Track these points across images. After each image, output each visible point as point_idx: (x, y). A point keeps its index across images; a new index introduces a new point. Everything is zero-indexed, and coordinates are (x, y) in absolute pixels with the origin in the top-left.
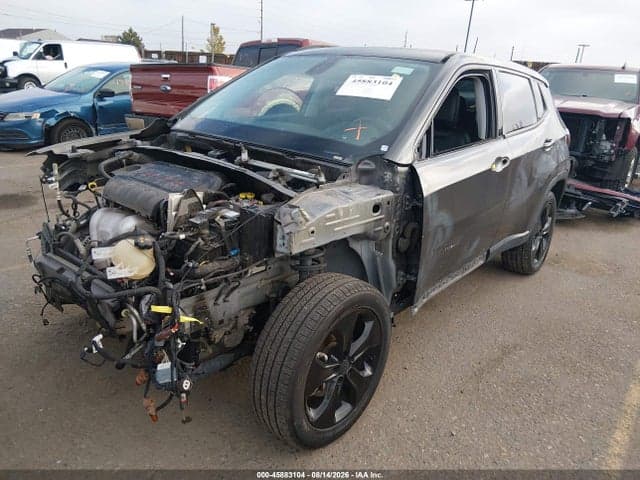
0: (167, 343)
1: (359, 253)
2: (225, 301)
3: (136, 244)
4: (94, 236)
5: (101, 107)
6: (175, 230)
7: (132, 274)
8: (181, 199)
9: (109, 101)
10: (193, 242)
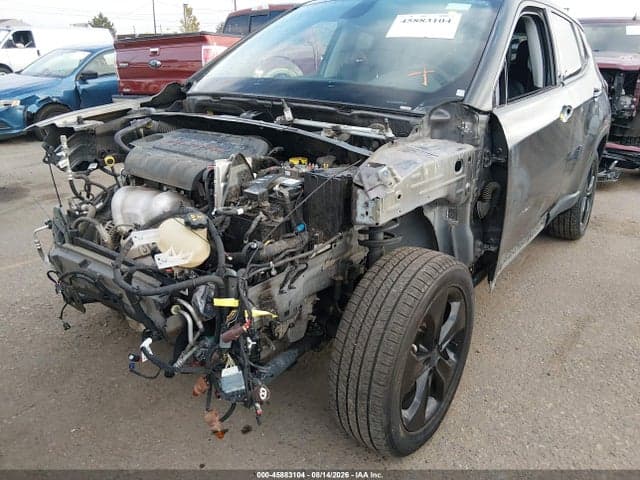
0: (235, 344)
1: (432, 220)
2: (290, 288)
3: (188, 224)
4: (119, 219)
5: (84, 90)
6: (227, 204)
7: (187, 262)
8: (230, 165)
9: (92, 83)
10: (253, 219)
